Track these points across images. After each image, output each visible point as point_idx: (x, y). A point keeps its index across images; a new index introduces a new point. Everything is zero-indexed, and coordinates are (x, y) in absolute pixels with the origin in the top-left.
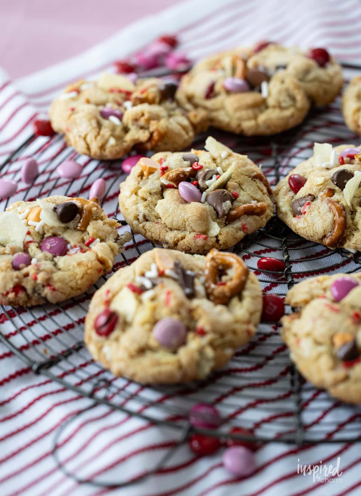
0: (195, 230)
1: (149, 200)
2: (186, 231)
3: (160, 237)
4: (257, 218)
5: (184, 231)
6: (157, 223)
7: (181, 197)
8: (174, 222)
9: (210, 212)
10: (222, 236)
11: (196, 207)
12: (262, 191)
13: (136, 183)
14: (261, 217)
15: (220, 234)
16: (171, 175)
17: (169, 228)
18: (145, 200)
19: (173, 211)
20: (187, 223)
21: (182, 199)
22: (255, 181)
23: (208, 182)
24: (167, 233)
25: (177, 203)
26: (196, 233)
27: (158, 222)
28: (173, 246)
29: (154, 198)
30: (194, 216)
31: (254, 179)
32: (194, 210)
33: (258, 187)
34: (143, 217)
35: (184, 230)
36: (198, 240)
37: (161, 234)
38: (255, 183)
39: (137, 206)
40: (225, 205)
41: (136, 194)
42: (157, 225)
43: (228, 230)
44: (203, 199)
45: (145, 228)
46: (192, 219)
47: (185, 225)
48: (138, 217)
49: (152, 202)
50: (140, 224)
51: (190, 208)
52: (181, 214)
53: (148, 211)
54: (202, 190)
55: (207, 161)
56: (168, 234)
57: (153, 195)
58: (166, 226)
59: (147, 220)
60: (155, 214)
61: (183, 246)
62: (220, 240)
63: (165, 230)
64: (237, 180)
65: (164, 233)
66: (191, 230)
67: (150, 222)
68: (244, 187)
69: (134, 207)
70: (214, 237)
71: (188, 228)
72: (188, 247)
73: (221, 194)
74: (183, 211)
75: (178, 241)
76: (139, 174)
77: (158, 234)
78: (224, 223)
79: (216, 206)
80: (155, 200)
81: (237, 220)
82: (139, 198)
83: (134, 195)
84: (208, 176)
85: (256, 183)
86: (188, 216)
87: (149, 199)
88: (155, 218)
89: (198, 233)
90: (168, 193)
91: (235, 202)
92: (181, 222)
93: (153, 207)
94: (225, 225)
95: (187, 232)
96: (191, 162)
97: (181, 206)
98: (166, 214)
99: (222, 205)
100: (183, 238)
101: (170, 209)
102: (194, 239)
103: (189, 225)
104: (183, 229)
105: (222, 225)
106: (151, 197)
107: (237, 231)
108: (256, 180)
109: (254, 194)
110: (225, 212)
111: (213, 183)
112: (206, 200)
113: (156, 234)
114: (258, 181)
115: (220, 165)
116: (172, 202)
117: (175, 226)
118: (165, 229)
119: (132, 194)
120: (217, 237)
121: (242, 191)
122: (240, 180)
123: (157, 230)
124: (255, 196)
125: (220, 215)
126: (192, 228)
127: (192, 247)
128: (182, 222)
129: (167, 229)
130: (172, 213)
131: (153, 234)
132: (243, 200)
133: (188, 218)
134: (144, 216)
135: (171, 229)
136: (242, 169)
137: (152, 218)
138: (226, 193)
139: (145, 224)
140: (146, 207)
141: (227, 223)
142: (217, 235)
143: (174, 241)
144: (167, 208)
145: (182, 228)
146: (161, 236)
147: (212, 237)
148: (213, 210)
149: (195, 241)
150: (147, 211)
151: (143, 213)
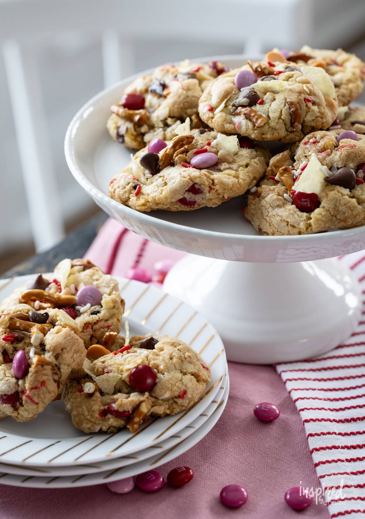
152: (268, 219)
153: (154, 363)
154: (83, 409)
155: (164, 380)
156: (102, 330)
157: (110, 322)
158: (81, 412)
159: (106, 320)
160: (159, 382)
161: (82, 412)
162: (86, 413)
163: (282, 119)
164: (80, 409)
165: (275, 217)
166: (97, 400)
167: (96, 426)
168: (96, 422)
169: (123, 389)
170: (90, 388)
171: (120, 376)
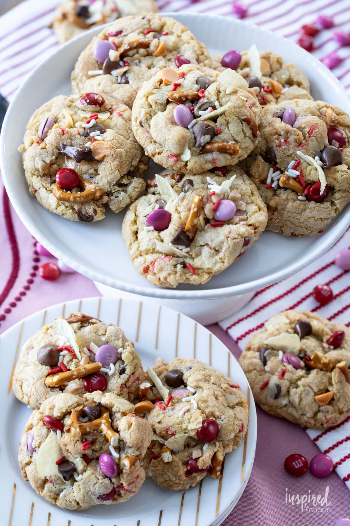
0: (171, 151)
4: (229, 157)
5: (164, 148)
8: (158, 138)
9: (189, 140)
10: (191, 163)
11: (178, 133)
12: (245, 134)
13: (153, 88)
14: (233, 156)
15: (190, 161)
16: (175, 95)
17: (154, 140)
18: (151, 106)
19: (161, 127)
20: (167, 143)
22: (242, 123)
23: (200, 113)
25: (168, 121)
27: (149, 131)
28: (151, 156)
29: (157, 108)
30: (173, 139)
31: (242, 122)
32: (175, 135)
33: (243, 129)
34: (139, 123)
36: (170, 159)
37: (145, 143)
38: (241, 125)
39: (141, 109)
40: (204, 138)
41: (147, 98)
42: (147, 133)
43: (197, 160)
44: (190, 126)
45: (137, 132)
46: (171, 141)
47: (165, 143)
48: (137, 120)
49: (154, 110)
50: (136, 126)
52: (165, 133)
53: (147, 118)
54: (195, 117)
55: (211, 92)
56: (150, 145)
57: (158, 105)
58: (152, 138)
59: (142, 126)
61: (157, 160)
62: (188, 166)
64: (227, 118)
65: (148, 143)
66: (169, 149)
67: (143, 129)
68: (230, 126)
69: (139, 110)
71: (167, 147)
72: (161, 162)
73: (205, 127)
74: (167, 131)
75: (155, 154)
76: (160, 80)
78: (198, 152)
79: (197, 136)
80: (157, 110)
81: (210, 153)
82: (147, 104)
83: (145, 98)
84: (205, 107)
85: (243, 126)
86: (169, 138)
87: (153, 107)
88: (148, 126)
89: (172, 154)
91: (216, 137)
92: (162, 140)
93: (152, 115)
96: (200, 87)
97: (170, 125)
98: (155, 128)
99: (202, 137)
100: (160, 153)
101: (161, 125)
102: (168, 157)
103: (168, 145)
104: (163, 145)
106: (156, 105)
107: (206, 163)
108: (244, 123)
109: (236, 135)
110: (202, 143)
111: (206, 114)
112: (192, 128)
113: (142, 141)
114: (245, 124)
115: (220, 99)
116: (165, 119)
118: (150, 140)
119: (145, 96)
120: (187, 162)
121: (227, 129)
122: (230, 119)
123: (144, 138)
124: (235, 137)
125: (197, 145)
126: (169, 147)
127: (163, 164)
128: (164, 140)
129: (152, 141)
130: (159, 129)
131: (140, 140)
132: (223, 138)
133: (169, 140)
134: (141, 121)
135: (155, 142)
136: (236, 109)
137: (146, 125)
138: (209, 128)
139: (138, 128)
140: (147, 113)
141: (201, 153)
143: (152, 153)
144: (159, 123)
147: (183, 161)
148: (194, 138)
150: (145, 118)
151: (142, 118)
152: (302, 225)
153: (209, 412)
154: (169, 476)
155: (225, 425)
156: (135, 384)
157: (137, 374)
158: (167, 479)
159: (133, 374)
160: (222, 428)
161: (169, 478)
162: (174, 479)
163: (247, 137)
164: (166, 476)
165: (308, 220)
166: (178, 465)
167: (185, 486)
168: (185, 483)
169: (191, 443)
170: (169, 457)
171: (186, 435)
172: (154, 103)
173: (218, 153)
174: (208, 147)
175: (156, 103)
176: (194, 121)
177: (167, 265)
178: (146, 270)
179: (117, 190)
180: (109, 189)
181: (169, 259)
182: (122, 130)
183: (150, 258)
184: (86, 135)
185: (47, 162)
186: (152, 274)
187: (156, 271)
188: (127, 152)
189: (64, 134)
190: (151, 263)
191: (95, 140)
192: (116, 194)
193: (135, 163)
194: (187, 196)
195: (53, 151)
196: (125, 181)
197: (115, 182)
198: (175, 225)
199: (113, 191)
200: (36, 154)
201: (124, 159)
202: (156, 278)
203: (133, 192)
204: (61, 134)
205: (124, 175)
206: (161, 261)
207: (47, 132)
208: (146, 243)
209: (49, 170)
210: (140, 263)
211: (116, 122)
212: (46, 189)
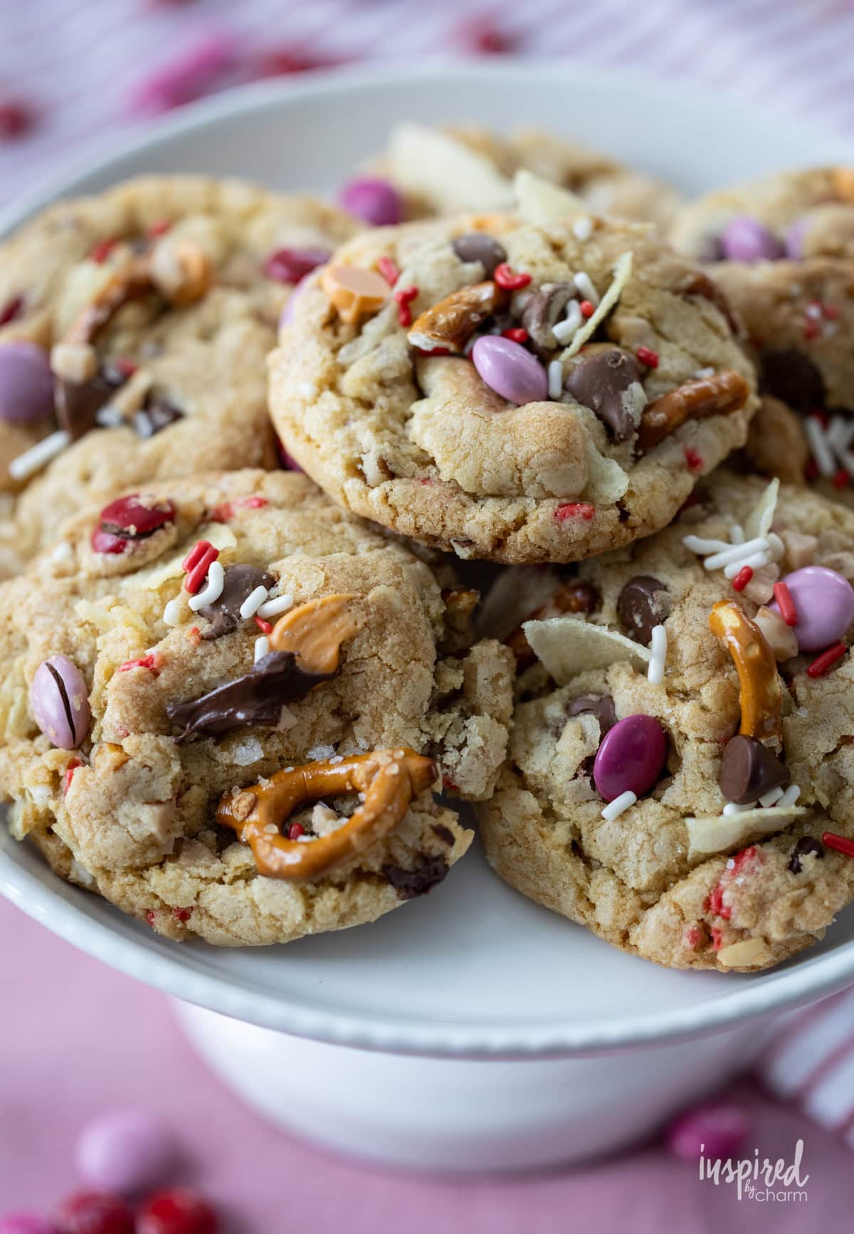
0: (554, 493)
1: (381, 407)
2: (523, 498)
3: (444, 526)
4: (723, 423)
5: (518, 500)
6: (426, 480)
7: (485, 386)
8: (485, 475)
9: (590, 429)
10: (635, 500)
11: (548, 420)
12: (716, 330)
13: (326, 352)
15: (631, 493)
16: (442, 320)
17: (467, 493)
18: (369, 405)
19: (476, 439)
20: (527, 473)
21: (490, 391)
22: (692, 303)
23: (559, 330)
24: (466, 511)
25: (481, 409)
26: (557, 502)
27: (429, 478)
28: (490, 550)
29: (395, 399)
30: (545, 449)
31: (691, 298)
32: (543, 432)
33: (705, 320)
34: (380, 468)
35: (518, 495)
36: (567, 522)
37: (446, 518)
38: (694, 308)
39: (347, 428)
40: (630, 399)
41: (333, 386)
42: (427, 487)
43: (651, 478)
44: (556, 389)
45: (390, 501)
46: (542, 459)
47: (520, 480)
48: (359, 467)
49: (392, 411)
50: (373, 488)
51: (527, 424)
52: (503, 445)
53: (391, 444)
54: (545, 356)
55: (537, 258)
56: (469, 516)
57: (390, 387)
58: (458, 489)
59: (392, 476)
60: (414, 450)
61: (524, 547)
62: (633, 512)
63: (457, 501)
64: (641, 309)
65: (456, 512)
66: (541, 494)
67: (405, 480)
68: (665, 328)
69: (340, 435)
70: (612, 505)
71: (531, 490)
72: (540, 547)
73: (609, 364)
74: (506, 437)
75: (506, 533)
76: (323, 320)
77: (438, 517)
78: (632, 455)
79: (600, 407)
80: (400, 405)
81: (670, 438)
82: (350, 404)
83: (328, 395)
84: (556, 309)
85: (698, 311)
86: (528, 452)
87: (381, 400)
88: (416, 465)
89: (564, 501)
90: (438, 377)
91: (652, 381)
92: (506, 472)
93: (399, 426)
94: (633, 459)
95: (528, 501)
96: (485, 265)
97: (497, 418)
98: (455, 450)
99: (619, 398)
100: (521, 522)
101: (464, 433)
102: (553, 520)
103: (534, 478)
104: (515, 492)
105: (625, 461)
106: (384, 394)
107: (673, 475)
108: (696, 298)
109: (701, 347)
110: (633, 421)
111: (575, 329)
112: (565, 387)
113: (431, 517)
114: (699, 299)
115: (577, 265)
116: (464, 408)
117: (487, 487)
118: (456, 498)
119: (321, 390)
120: (620, 504)
121: (663, 344)
122: (652, 306)
123: (431, 505)
124: (702, 352)
125: (619, 435)
126: (542, 487)
127: (551, 549)
128: (510, 472)
129: (464, 498)
130: (471, 445)
131: (422, 520)
132: (674, 374)
133: (528, 460)
134: (383, 464)
135: (474, 497)
136: (649, 269)
137: (408, 465)
138: (623, 361)
139: (388, 489)
140: (378, 430)
141: (640, 453)
142: (621, 498)
143: (492, 535)
144: (453, 430)
145: (511, 489)
146: (448, 522)
147: (607, 508)
148: (595, 418)
149: (559, 526)
150: (386, 444)
151: (378, 454)
172: (375, 386)
173: (693, 423)
174: (658, 417)
175: (382, 384)
176: (555, 367)
177: (770, 878)
178: (705, 939)
179: (447, 725)
180: (424, 739)
181: (756, 858)
182: (314, 539)
183: (689, 892)
184: (229, 628)
185: (164, 799)
186: (733, 937)
187: (740, 921)
188: (397, 586)
189: (156, 674)
190: (707, 905)
191: (272, 620)
192: (453, 739)
193: (437, 608)
194: (677, 630)
195: (158, 748)
196: (455, 680)
197: (426, 707)
198: (701, 740)
199: (438, 738)
200: (110, 798)
201: (406, 615)
202: (753, 941)
203: (499, 698)
204: (149, 676)
205: (436, 663)
206: (740, 881)
207: (86, 706)
208: (646, 855)
209: (182, 819)
210: (666, 929)
211: (274, 532)
212: (221, 882)
